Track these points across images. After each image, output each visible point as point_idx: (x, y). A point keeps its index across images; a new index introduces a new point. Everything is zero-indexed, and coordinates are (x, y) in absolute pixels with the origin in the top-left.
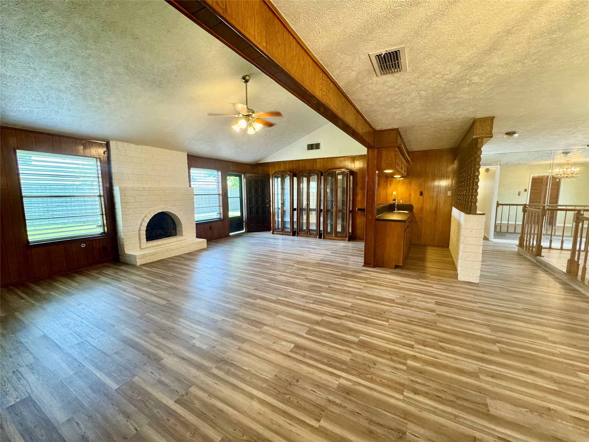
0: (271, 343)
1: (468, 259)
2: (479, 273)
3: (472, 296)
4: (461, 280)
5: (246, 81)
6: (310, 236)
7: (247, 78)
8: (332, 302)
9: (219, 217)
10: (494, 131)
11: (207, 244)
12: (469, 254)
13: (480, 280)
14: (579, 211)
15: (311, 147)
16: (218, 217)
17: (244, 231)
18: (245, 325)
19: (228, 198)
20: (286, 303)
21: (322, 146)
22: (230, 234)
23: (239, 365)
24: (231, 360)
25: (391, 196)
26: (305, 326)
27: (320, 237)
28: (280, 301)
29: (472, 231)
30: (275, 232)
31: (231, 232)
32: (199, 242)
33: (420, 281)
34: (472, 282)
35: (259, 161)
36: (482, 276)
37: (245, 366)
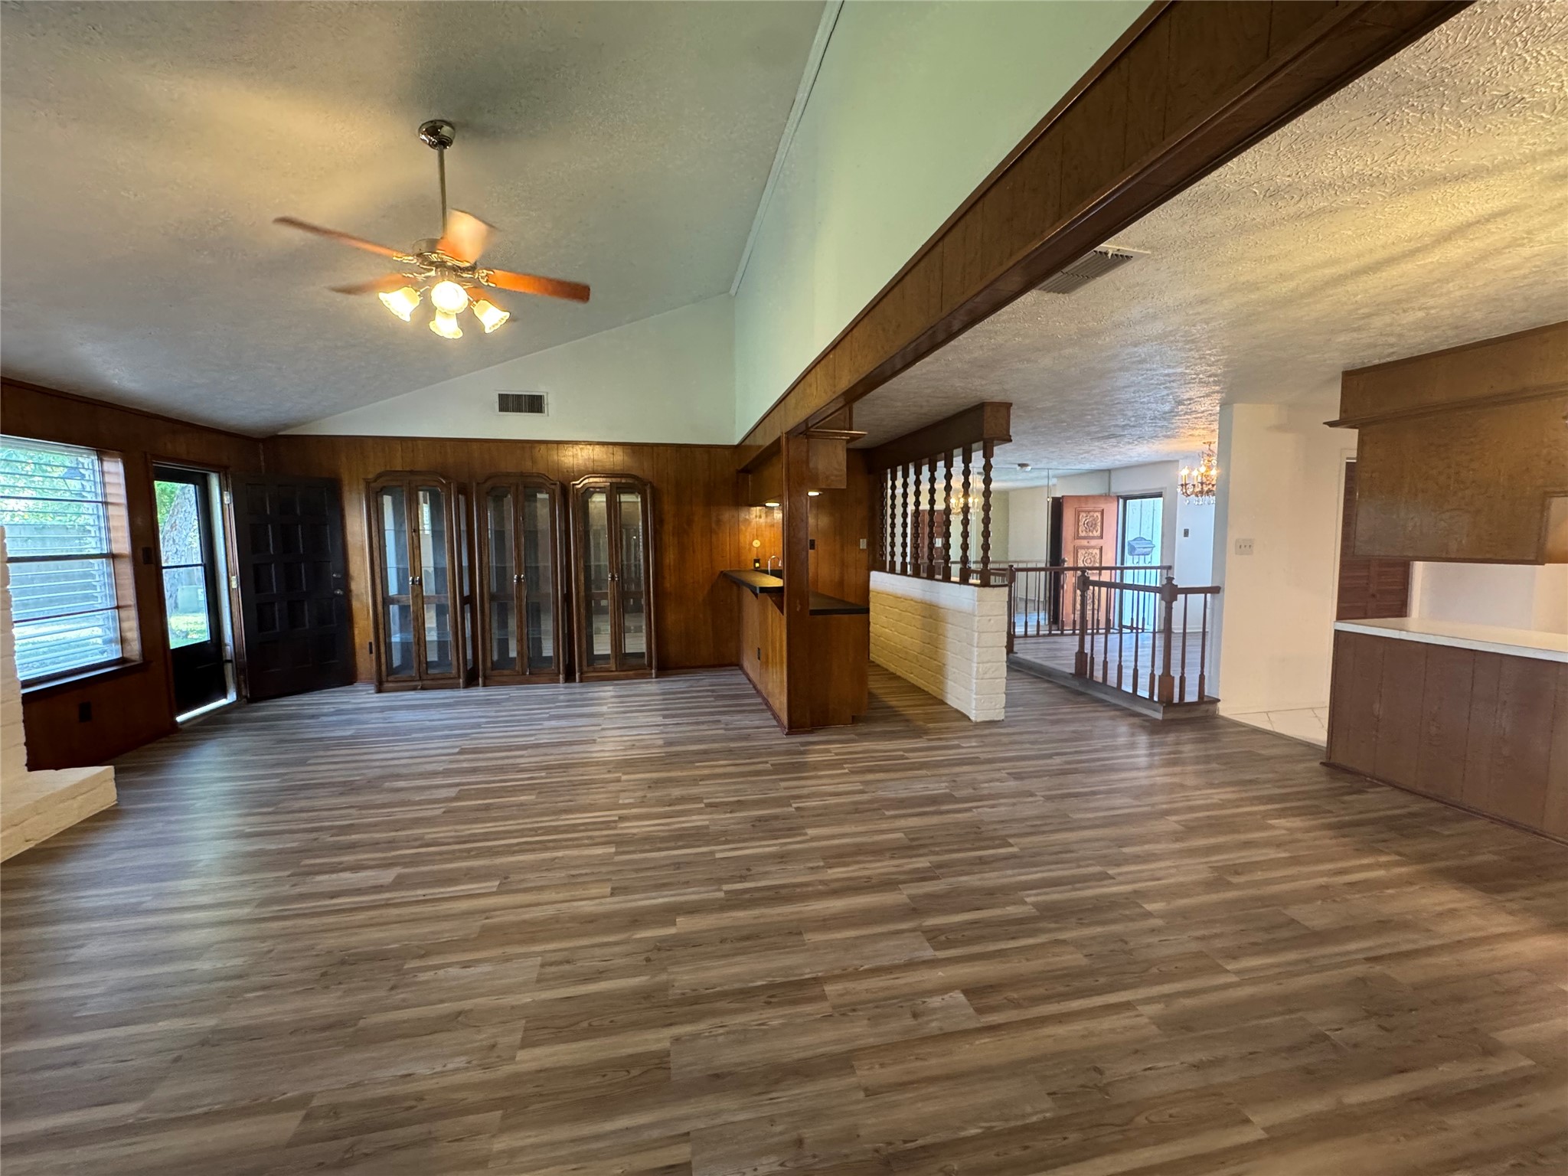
0: (910, 1022)
1: (987, 676)
2: (1002, 699)
3: (1028, 746)
4: (979, 720)
5: (442, 143)
6: (534, 679)
7: (446, 130)
8: (863, 844)
9: (120, 655)
10: (1012, 432)
11: (118, 786)
12: (988, 665)
13: (1006, 712)
14: (1083, 570)
15: (510, 403)
16: (114, 653)
17: (232, 697)
18: (775, 1017)
19: (159, 569)
20: (770, 893)
21: (550, 403)
22: (180, 719)
23: (942, 1136)
24: (905, 1142)
25: (750, 550)
26: (902, 932)
27: (569, 678)
28: (747, 896)
29: (990, 620)
30: (387, 685)
31: (179, 715)
32: (83, 783)
33: (929, 740)
34: (996, 719)
35: (287, 426)
36: (1008, 705)
37: (963, 1129)
